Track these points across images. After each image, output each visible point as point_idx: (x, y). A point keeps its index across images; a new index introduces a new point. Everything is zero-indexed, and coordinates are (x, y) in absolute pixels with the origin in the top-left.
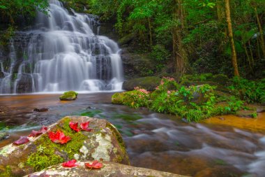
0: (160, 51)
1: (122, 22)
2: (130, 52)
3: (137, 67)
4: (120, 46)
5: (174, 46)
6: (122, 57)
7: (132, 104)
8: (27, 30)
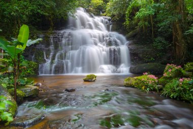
0: (160, 42)
1: (129, 20)
2: (135, 44)
3: (141, 55)
4: (128, 39)
5: (174, 37)
6: (129, 48)
7: (143, 88)
8: (62, 29)
